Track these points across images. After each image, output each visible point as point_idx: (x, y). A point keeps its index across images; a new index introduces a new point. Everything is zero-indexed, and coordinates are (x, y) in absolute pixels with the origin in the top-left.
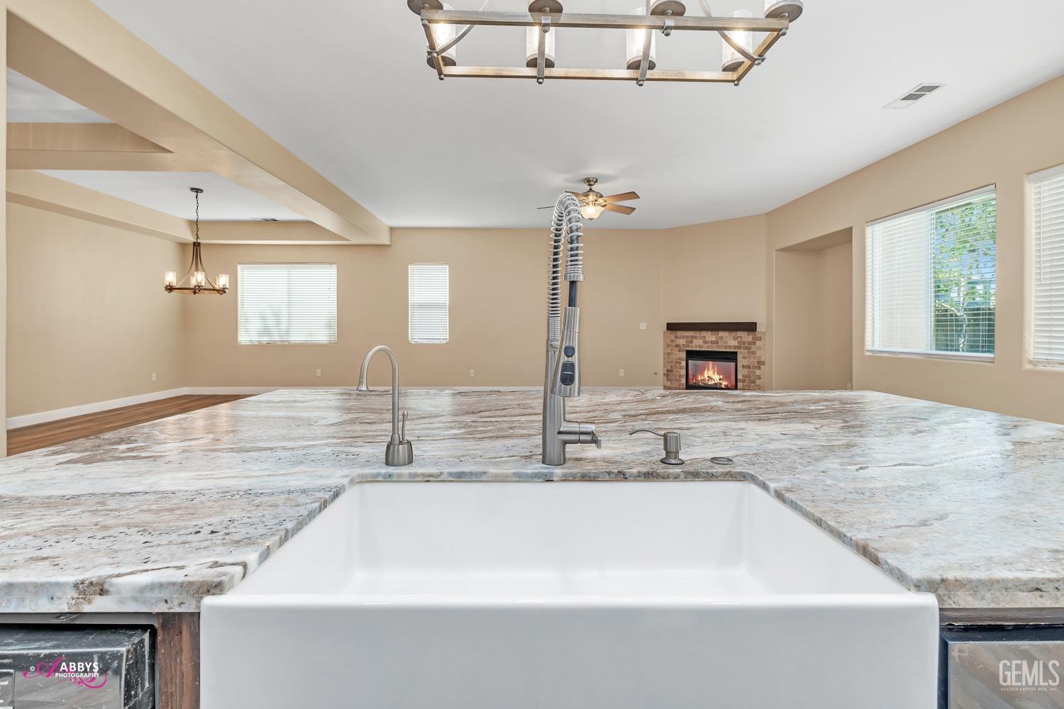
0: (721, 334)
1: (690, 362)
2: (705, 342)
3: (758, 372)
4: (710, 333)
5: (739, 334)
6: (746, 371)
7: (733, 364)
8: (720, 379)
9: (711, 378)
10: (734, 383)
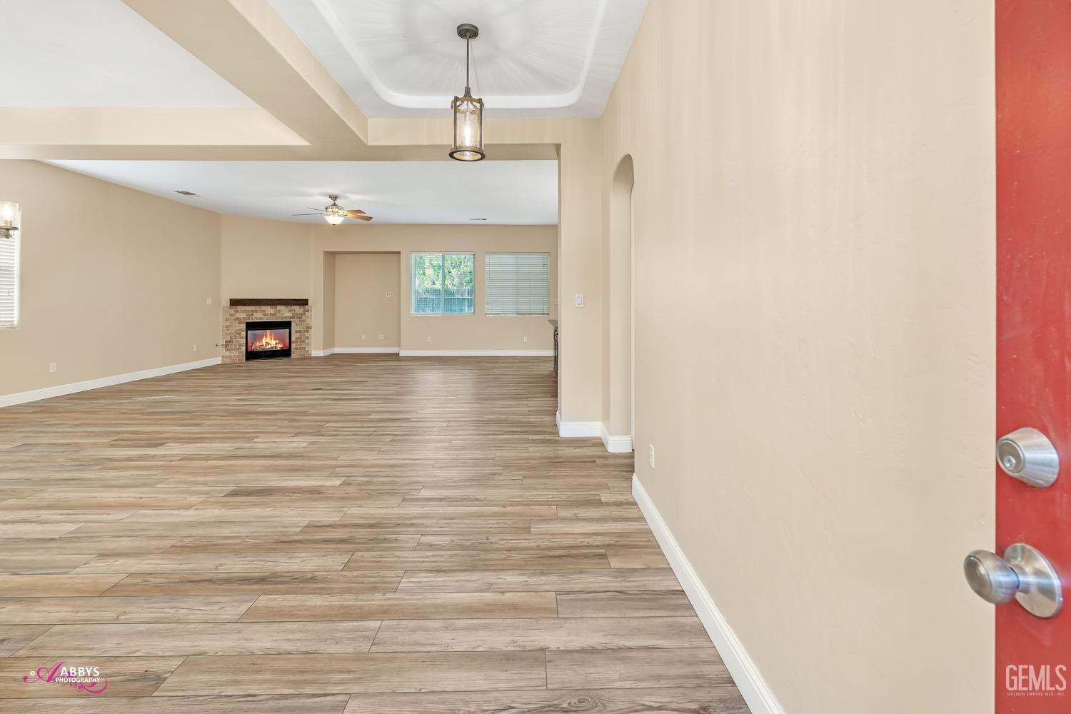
0: (279, 307)
1: (249, 332)
2: (265, 315)
3: (307, 334)
4: (269, 307)
5: (293, 307)
6: (298, 335)
7: (288, 330)
8: (276, 344)
9: (268, 344)
10: (288, 344)
